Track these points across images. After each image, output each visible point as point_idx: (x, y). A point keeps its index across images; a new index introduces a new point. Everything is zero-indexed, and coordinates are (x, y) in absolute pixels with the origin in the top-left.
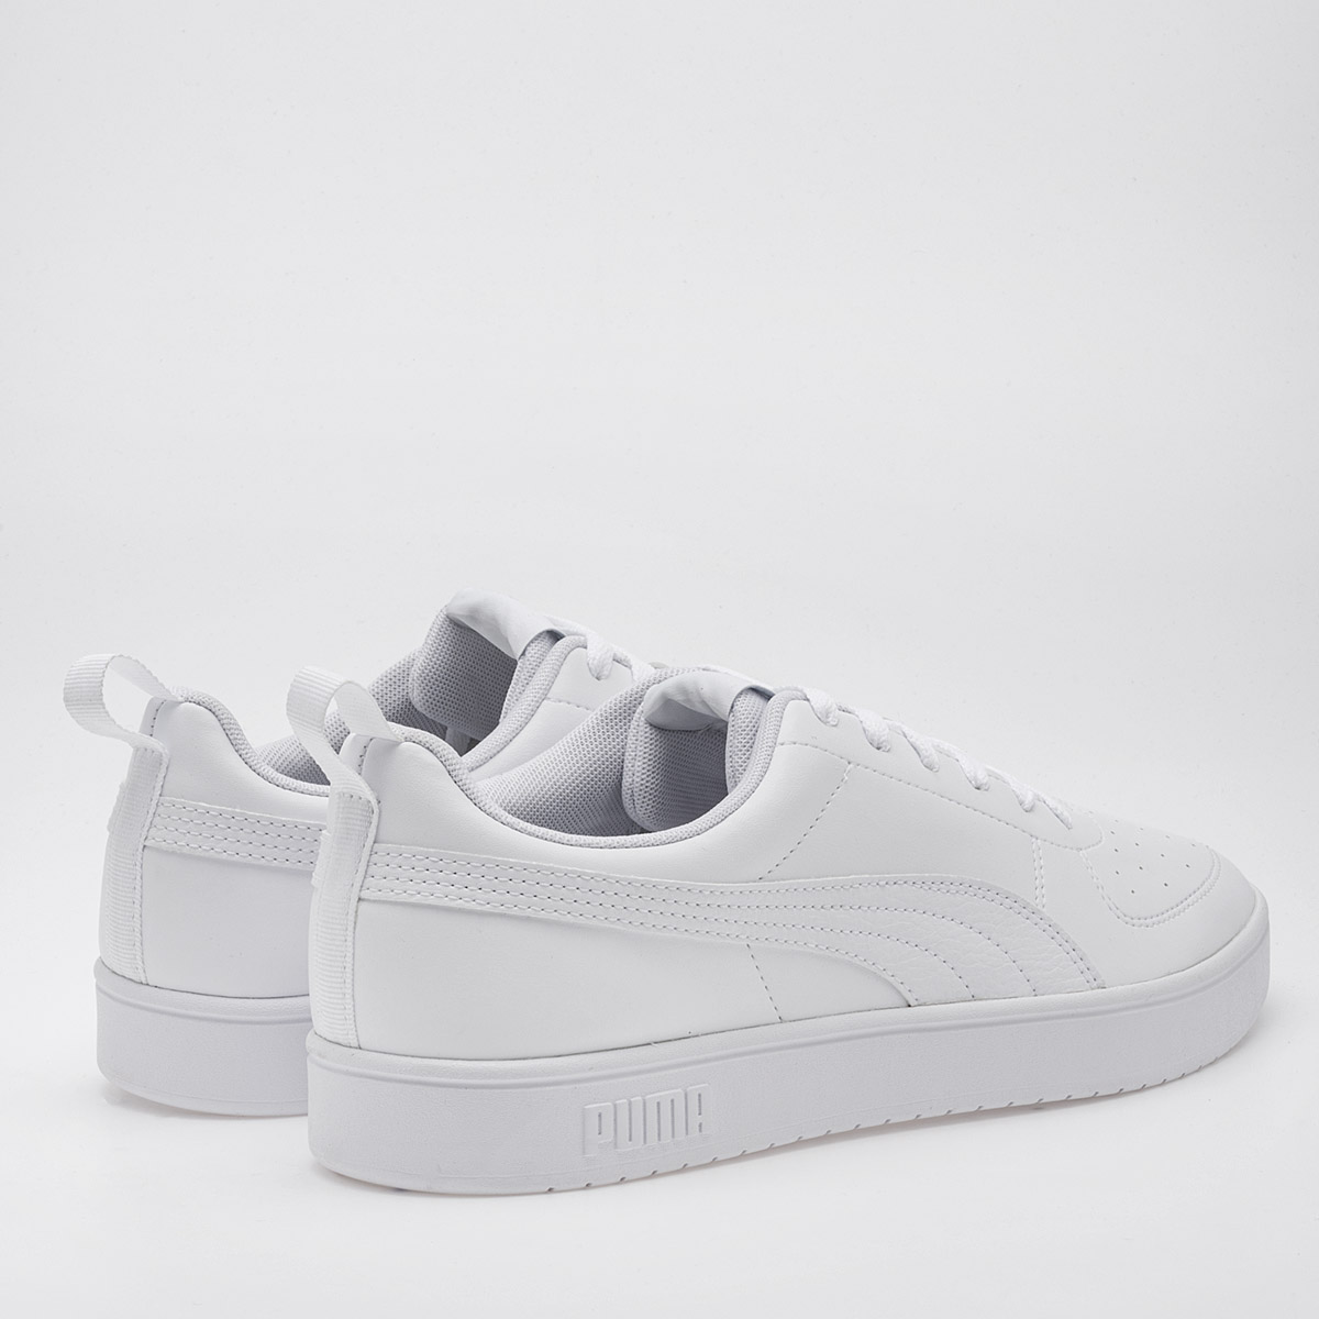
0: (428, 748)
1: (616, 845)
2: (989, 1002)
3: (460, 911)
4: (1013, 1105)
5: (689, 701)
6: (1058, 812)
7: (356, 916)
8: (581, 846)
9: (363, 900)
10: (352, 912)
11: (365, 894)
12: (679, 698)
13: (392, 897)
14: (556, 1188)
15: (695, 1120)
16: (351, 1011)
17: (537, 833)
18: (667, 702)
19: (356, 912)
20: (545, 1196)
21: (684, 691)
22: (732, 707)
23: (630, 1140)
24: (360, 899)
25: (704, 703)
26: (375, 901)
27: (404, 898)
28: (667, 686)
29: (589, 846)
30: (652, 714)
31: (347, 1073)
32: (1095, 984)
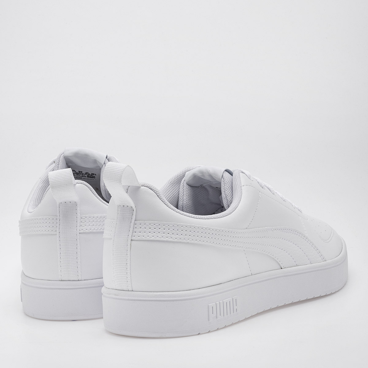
0: (150, 188)
1: (209, 218)
2: (301, 266)
3: (167, 242)
4: (315, 297)
5: (203, 175)
6: (299, 209)
7: (131, 246)
8: (200, 219)
9: (133, 240)
10: (129, 245)
11: (133, 238)
12: (200, 175)
13: (144, 238)
14: (201, 333)
15: (235, 307)
16: (130, 279)
17: (187, 215)
18: (195, 177)
19: (131, 244)
20: (197, 336)
21: (202, 172)
22: (222, 176)
23: (220, 315)
24: (131, 240)
25: (210, 176)
26: (137, 240)
27: (148, 238)
28: (195, 171)
29: (202, 219)
30: (189, 181)
31: (128, 300)
32: (324, 260)
